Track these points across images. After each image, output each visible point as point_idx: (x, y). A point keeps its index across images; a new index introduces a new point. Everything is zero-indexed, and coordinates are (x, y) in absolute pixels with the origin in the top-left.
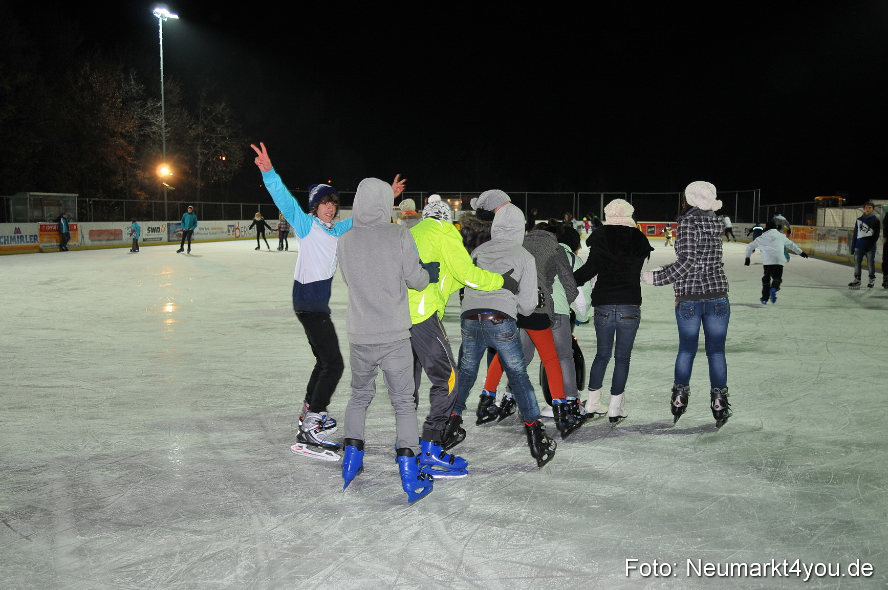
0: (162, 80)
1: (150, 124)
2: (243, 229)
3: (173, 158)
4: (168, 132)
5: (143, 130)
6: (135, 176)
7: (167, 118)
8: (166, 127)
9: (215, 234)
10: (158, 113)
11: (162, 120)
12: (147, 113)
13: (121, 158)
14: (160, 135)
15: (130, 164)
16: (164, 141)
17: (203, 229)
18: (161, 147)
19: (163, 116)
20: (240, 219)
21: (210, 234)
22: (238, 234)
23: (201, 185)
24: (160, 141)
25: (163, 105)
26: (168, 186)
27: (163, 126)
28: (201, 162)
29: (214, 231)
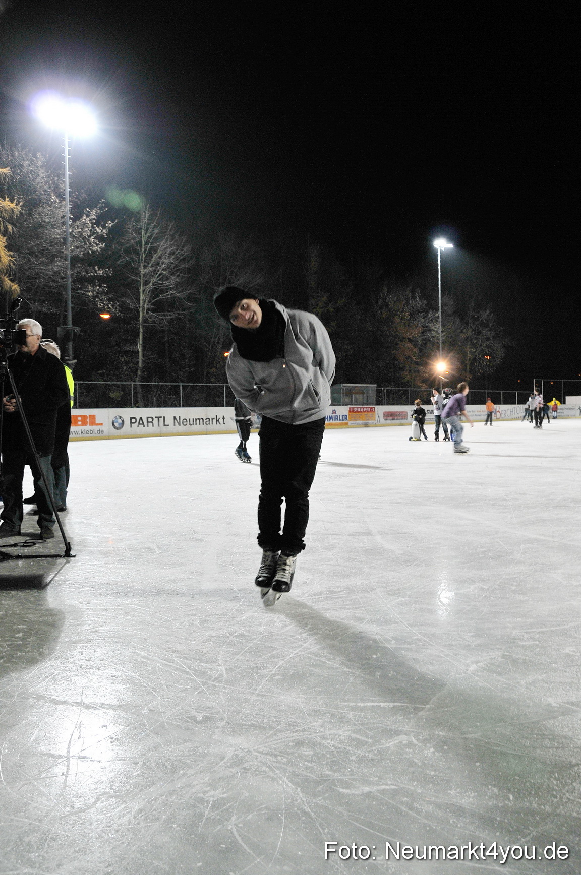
0: (440, 296)
1: (430, 330)
2: (503, 412)
3: (447, 357)
4: (444, 336)
5: (424, 335)
6: (418, 372)
7: (443, 326)
8: (442, 332)
9: (480, 416)
10: (437, 321)
11: (439, 327)
12: (428, 322)
13: (408, 357)
14: (438, 339)
15: (415, 362)
16: (441, 344)
17: (470, 412)
18: (439, 347)
19: (440, 323)
20: (500, 404)
21: (476, 415)
22: (498, 417)
23: (469, 378)
24: (438, 343)
25: (440, 315)
26: (443, 378)
27: (440, 331)
28: (470, 359)
29: (479, 413)
